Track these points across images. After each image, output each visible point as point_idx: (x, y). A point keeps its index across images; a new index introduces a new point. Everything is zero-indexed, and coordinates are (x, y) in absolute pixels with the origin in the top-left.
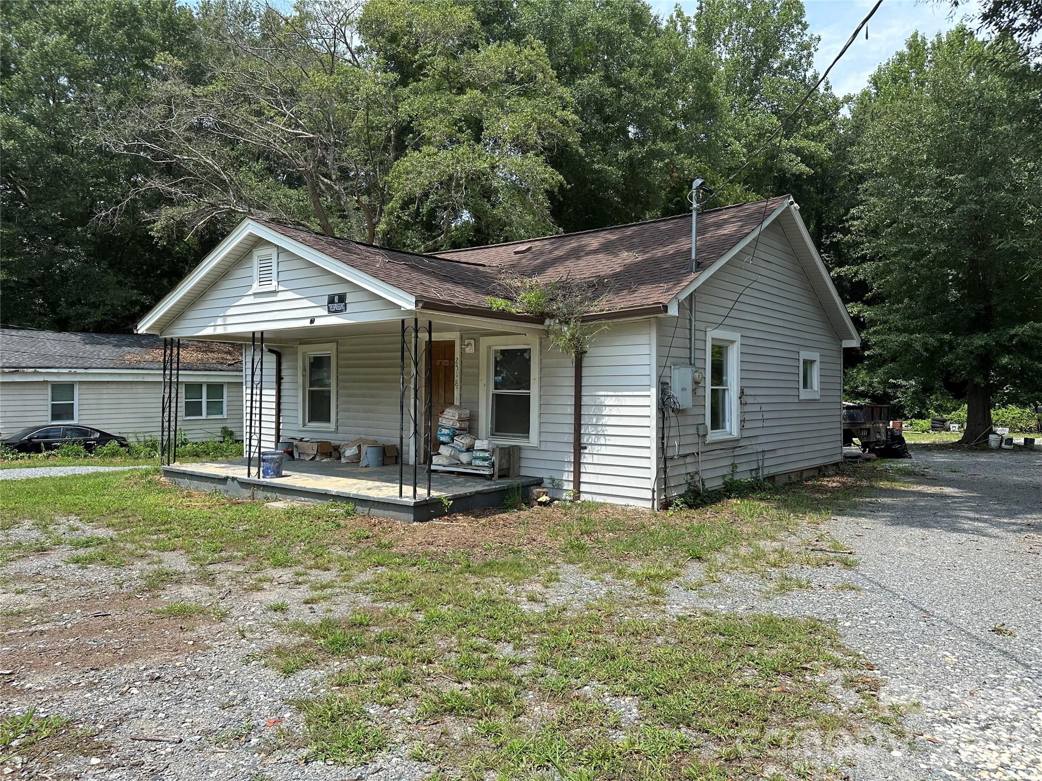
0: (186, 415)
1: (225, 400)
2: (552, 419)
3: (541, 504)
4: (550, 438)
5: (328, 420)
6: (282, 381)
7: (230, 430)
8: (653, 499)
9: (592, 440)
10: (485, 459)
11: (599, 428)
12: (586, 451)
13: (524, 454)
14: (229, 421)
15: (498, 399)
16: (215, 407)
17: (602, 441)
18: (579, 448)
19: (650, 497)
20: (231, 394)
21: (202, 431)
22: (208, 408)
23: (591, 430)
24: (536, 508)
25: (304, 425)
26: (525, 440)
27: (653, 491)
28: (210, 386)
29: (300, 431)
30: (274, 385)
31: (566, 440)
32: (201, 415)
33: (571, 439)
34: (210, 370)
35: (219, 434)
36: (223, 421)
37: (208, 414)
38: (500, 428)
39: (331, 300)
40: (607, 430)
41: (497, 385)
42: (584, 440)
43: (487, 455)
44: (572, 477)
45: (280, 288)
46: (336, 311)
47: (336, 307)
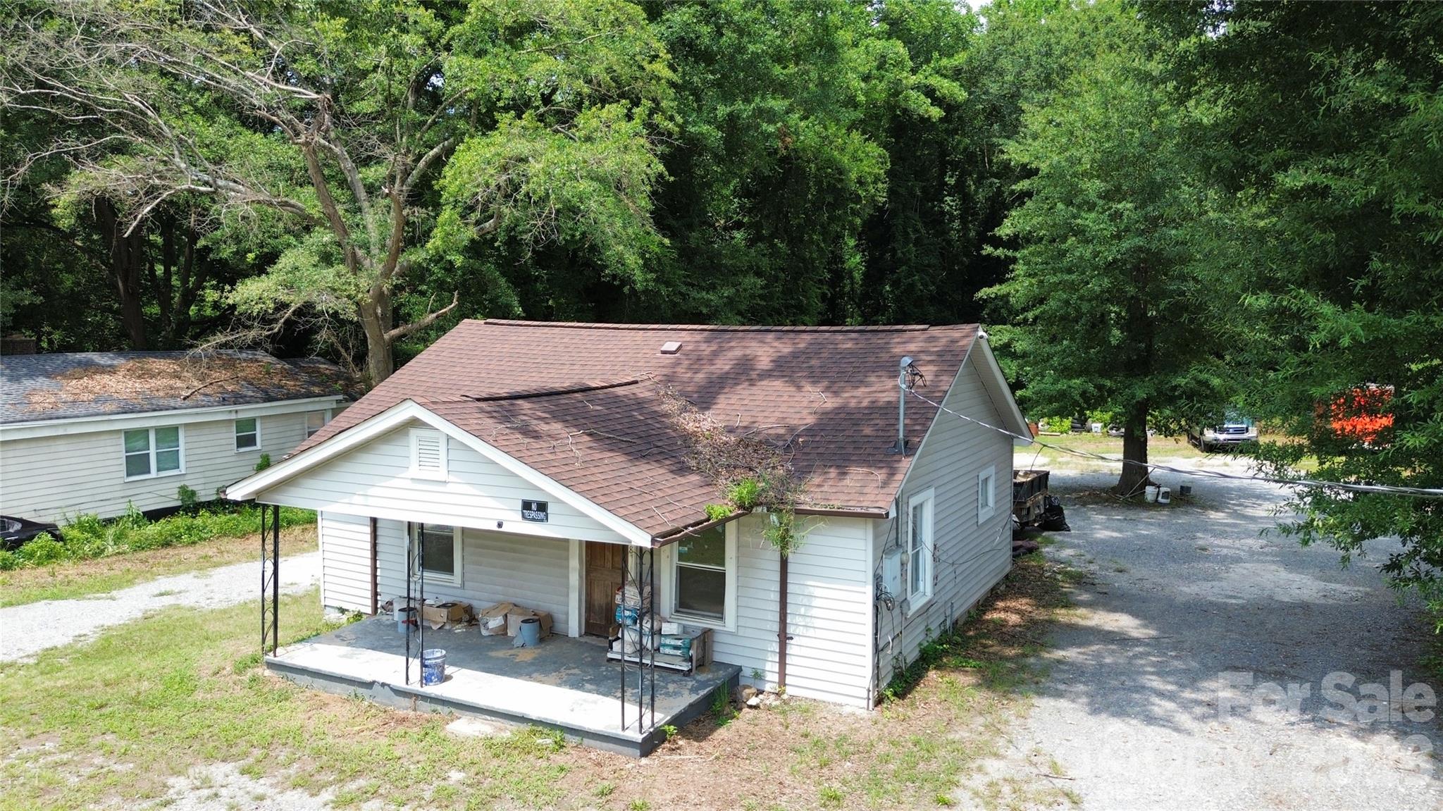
0: (129, 475)
1: (182, 448)
2: (752, 603)
3: (751, 707)
4: (749, 623)
5: (450, 571)
7: (190, 489)
8: (869, 699)
9: (800, 630)
10: (676, 648)
11: (808, 620)
12: (792, 642)
13: (718, 638)
14: (188, 477)
15: (681, 570)
16: (169, 460)
17: (811, 632)
18: (784, 638)
19: (866, 696)
20: (190, 439)
21: (150, 495)
22: (158, 461)
23: (798, 620)
24: (746, 710)
26: (719, 623)
27: (869, 691)
28: (159, 430)
31: (768, 627)
32: (149, 472)
33: (776, 627)
34: (161, 410)
35: (176, 496)
36: (180, 478)
37: (159, 470)
38: (685, 603)
39: (527, 505)
40: (817, 623)
41: (682, 557)
42: (790, 630)
43: (679, 643)
44: (776, 668)
45: (452, 478)
46: (533, 520)
47: (533, 514)
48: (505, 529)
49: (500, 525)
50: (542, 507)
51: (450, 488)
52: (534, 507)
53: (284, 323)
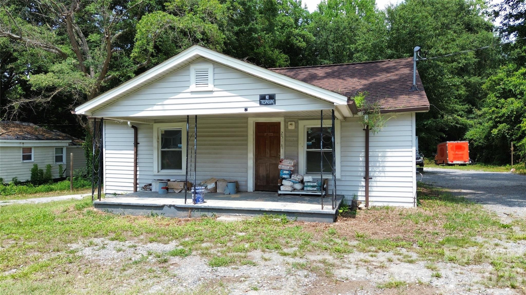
2: (349, 164)
4: (348, 174)
5: (180, 167)
6: (138, 145)
8: (415, 202)
9: (377, 174)
10: (313, 187)
11: (381, 168)
12: (372, 180)
13: (331, 183)
15: (308, 153)
17: (383, 174)
18: (367, 178)
19: (413, 201)
23: (375, 169)
25: (158, 172)
26: (332, 175)
27: (415, 198)
29: (155, 175)
30: (133, 148)
31: (358, 174)
33: (363, 174)
38: (310, 169)
39: (263, 98)
40: (387, 169)
41: (308, 147)
42: (371, 174)
43: (315, 184)
44: (364, 194)
45: (216, 89)
46: (267, 104)
47: (266, 101)
48: (250, 111)
49: (246, 110)
50: (272, 97)
51: (215, 94)
52: (267, 97)
53: (52, 98)
